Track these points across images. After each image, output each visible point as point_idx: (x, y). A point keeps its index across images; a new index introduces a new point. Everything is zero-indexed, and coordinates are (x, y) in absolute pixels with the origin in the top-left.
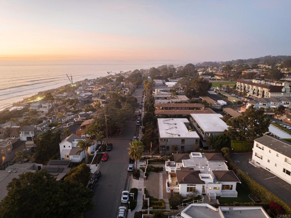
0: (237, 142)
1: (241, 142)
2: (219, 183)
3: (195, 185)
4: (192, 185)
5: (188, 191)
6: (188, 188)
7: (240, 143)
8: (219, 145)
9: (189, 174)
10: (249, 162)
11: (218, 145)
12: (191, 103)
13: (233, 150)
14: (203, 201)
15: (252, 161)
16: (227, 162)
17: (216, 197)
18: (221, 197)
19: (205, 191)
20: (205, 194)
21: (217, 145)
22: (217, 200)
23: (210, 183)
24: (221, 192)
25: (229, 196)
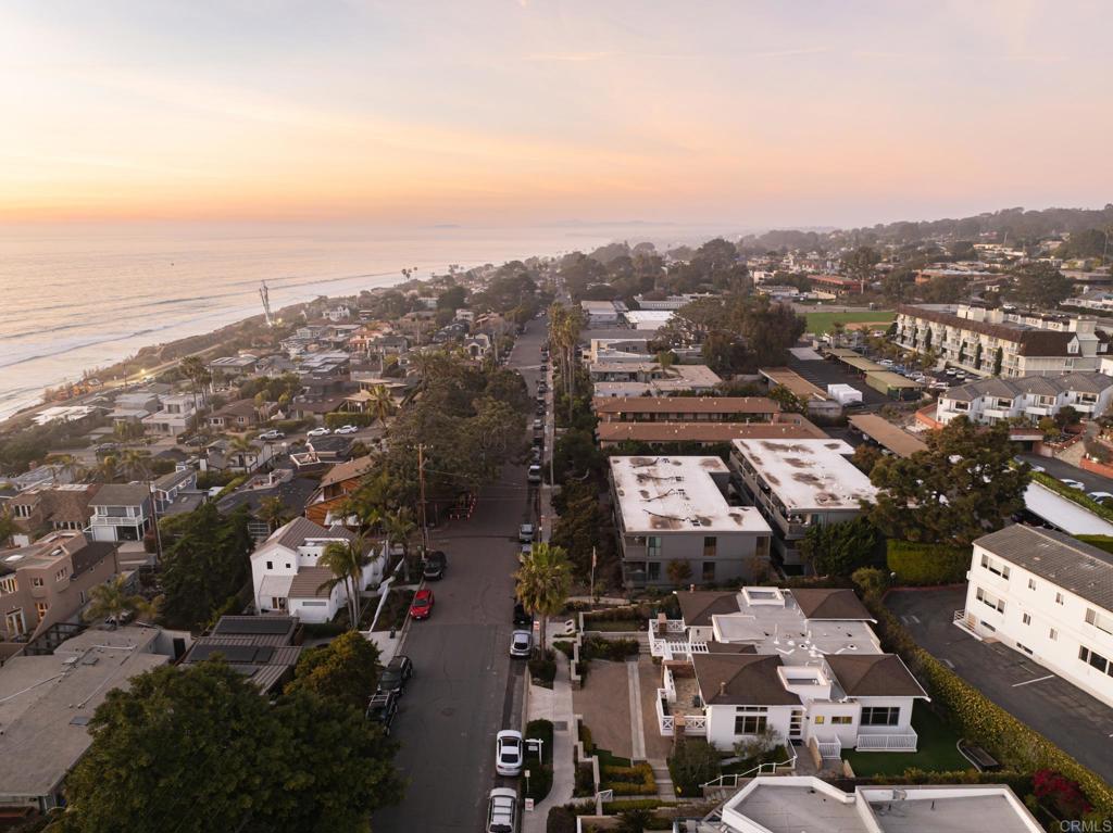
0: (910, 549)
1: (924, 549)
2: (852, 701)
3: (765, 709)
4: (755, 709)
5: (738, 730)
6: (739, 719)
7: (922, 553)
8: (843, 558)
9: (743, 670)
10: (955, 623)
11: (840, 561)
12: (728, 396)
13: (896, 577)
14: (793, 767)
15: (966, 619)
16: (876, 622)
17: (842, 750)
18: (857, 750)
19: (802, 730)
20: (800, 740)
21: (837, 557)
22: (846, 762)
23: (817, 701)
24: (858, 733)
25: (886, 749)
